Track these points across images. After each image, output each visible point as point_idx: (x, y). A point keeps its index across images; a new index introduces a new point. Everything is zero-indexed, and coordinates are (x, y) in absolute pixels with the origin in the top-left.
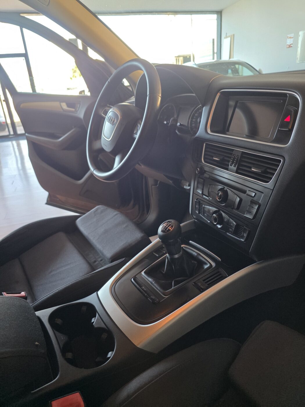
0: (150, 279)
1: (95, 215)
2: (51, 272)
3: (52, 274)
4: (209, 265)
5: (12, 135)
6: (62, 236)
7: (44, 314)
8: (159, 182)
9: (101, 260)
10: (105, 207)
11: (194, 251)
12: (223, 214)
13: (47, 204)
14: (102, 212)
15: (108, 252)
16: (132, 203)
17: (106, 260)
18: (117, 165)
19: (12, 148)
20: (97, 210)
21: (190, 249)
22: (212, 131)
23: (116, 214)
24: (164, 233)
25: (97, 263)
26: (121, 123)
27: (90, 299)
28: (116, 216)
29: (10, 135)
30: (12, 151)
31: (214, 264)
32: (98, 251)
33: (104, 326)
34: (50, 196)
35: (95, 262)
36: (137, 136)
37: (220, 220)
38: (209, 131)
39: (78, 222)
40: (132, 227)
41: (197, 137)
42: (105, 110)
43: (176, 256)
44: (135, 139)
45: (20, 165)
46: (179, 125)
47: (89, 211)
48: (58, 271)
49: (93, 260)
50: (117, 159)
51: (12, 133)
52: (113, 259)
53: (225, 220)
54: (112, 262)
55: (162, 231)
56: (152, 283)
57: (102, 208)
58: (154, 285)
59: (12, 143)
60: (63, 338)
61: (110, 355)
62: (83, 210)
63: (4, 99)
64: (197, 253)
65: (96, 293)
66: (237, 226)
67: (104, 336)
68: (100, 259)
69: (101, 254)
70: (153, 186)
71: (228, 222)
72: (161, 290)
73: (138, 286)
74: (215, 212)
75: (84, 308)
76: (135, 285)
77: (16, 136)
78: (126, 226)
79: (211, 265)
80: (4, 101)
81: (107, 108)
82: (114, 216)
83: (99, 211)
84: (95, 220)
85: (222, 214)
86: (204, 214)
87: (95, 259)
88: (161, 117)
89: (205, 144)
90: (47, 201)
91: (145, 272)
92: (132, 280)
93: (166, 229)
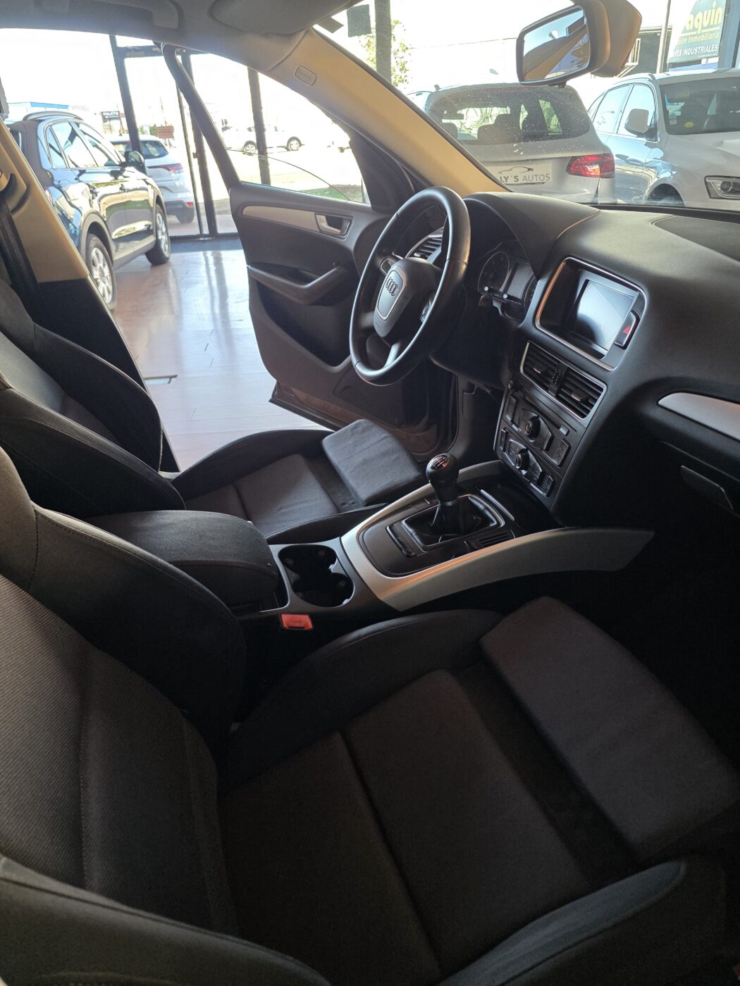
0: (411, 530)
1: (352, 435)
2: (280, 509)
3: (282, 511)
4: (496, 523)
5: (205, 236)
6: (298, 460)
7: (275, 549)
8: (476, 387)
9: (353, 503)
10: (370, 424)
11: (481, 503)
12: (531, 455)
13: (271, 401)
14: (363, 431)
15: (364, 490)
16: (426, 418)
17: (360, 503)
18: (391, 362)
19: (203, 268)
20: (356, 427)
21: (477, 500)
22: (542, 325)
23: (385, 437)
24: (434, 470)
25: (347, 505)
26: (404, 296)
27: (332, 544)
28: (384, 441)
29: (201, 235)
30: (204, 274)
31: (503, 523)
32: (350, 490)
33: (343, 572)
34: (278, 387)
35: (344, 504)
36: (424, 320)
37: (525, 463)
38: (538, 323)
39: (326, 442)
40: (404, 459)
41: (520, 329)
42: (387, 262)
43: (449, 504)
44: (421, 323)
45: (217, 311)
46: (507, 298)
47: (348, 425)
48: (291, 509)
49: (341, 502)
50: (394, 350)
51: (206, 231)
52: (370, 501)
53: (531, 464)
54: (366, 506)
55: (432, 467)
56: (412, 535)
57: (365, 424)
58: (413, 537)
59: (205, 255)
60: (294, 575)
61: (346, 602)
62: (336, 422)
63: (195, 152)
64: (485, 506)
65: (338, 538)
66: (543, 475)
67: (342, 584)
68: (351, 502)
69: (353, 495)
70: (465, 393)
71: (534, 468)
72: (421, 544)
73: (401, 546)
74: (522, 451)
75: (322, 553)
76: (391, 537)
77: (214, 239)
78: (397, 458)
79: (499, 524)
80: (195, 156)
81: (390, 260)
82: (383, 439)
83: (360, 429)
84: (351, 442)
85: (528, 455)
86: (509, 452)
87: (344, 501)
88: (486, 274)
89: (528, 344)
90: (273, 395)
91: (406, 522)
92: (388, 528)
93: (436, 465)
